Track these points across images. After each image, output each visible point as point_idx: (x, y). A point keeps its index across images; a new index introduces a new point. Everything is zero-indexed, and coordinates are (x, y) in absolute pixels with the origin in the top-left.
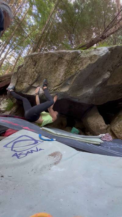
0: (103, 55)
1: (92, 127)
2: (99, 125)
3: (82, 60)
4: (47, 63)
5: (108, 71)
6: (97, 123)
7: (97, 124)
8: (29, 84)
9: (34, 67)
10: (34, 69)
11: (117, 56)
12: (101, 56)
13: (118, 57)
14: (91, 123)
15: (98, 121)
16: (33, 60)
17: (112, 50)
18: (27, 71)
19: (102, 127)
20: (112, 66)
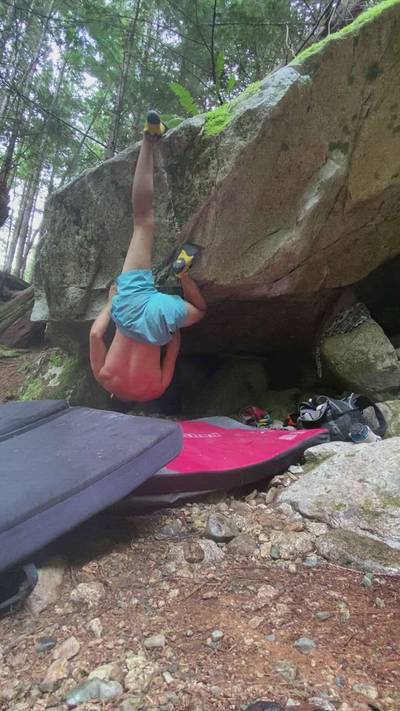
0: (279, 98)
1: (347, 369)
2: (371, 356)
3: (213, 146)
4: (108, 200)
5: (333, 147)
6: (362, 352)
7: (360, 356)
8: (82, 285)
9: (77, 227)
10: (78, 234)
11: (344, 78)
12: (272, 107)
13: (351, 80)
14: (338, 358)
15: (365, 345)
16: (66, 207)
17: (317, 66)
18: (63, 249)
19: (383, 361)
20: (340, 125)
